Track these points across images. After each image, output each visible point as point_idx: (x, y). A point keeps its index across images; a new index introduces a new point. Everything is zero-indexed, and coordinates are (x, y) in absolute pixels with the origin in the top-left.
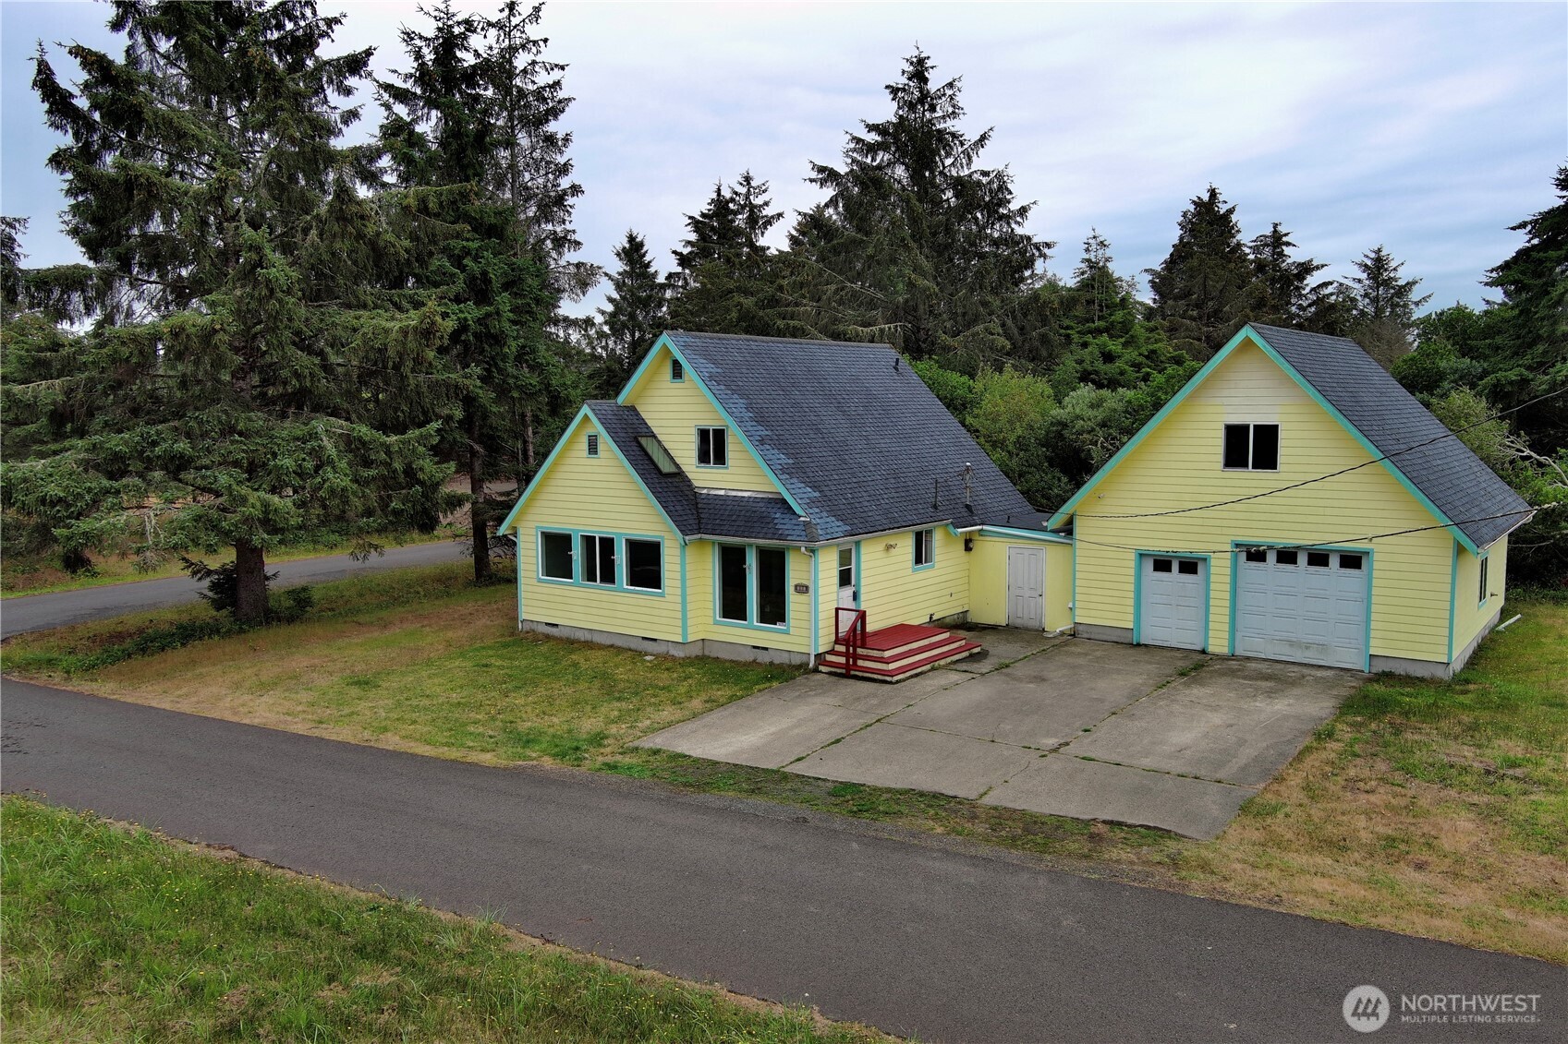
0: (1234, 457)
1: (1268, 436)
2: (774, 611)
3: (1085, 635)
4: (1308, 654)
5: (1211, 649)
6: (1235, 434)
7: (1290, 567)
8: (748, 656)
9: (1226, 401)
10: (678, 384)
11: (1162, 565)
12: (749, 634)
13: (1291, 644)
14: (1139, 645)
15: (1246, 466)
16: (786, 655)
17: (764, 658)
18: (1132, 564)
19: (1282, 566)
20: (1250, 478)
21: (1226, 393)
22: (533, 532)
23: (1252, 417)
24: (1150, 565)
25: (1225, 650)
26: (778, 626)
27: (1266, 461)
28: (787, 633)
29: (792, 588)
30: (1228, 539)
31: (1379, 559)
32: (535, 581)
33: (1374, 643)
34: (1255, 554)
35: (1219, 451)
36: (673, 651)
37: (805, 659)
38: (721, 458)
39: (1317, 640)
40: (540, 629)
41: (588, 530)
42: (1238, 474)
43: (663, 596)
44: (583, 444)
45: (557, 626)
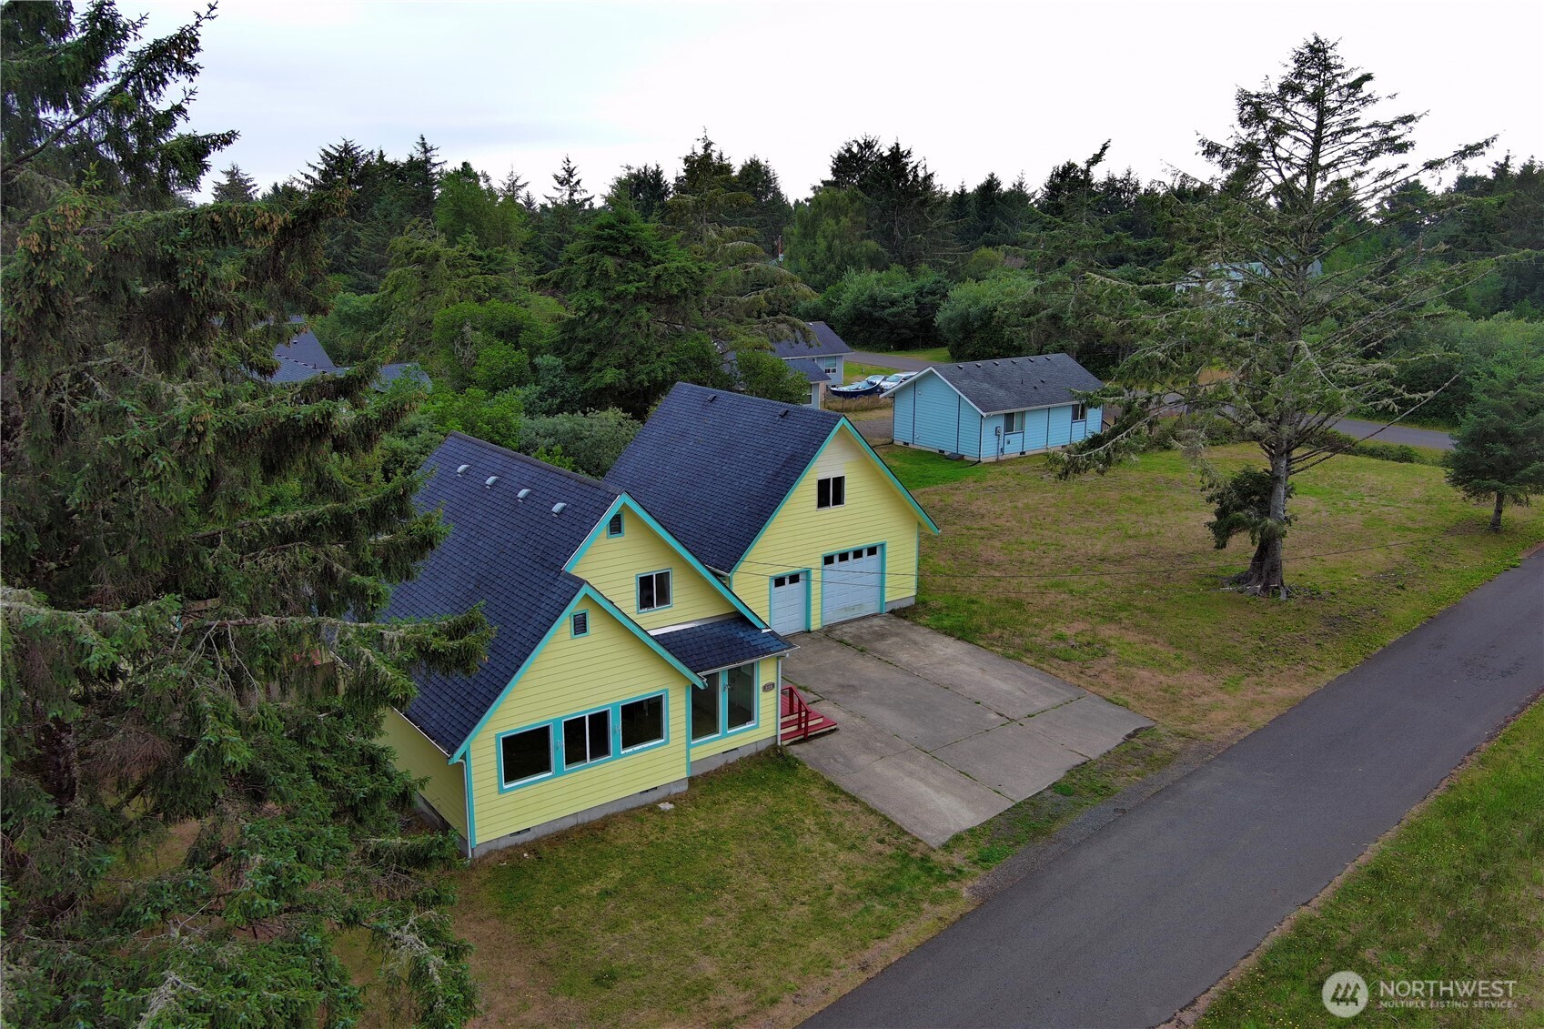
0: (823, 502)
2: (741, 713)
4: (855, 613)
5: (812, 628)
6: (823, 485)
7: (845, 562)
8: (720, 763)
9: (819, 466)
10: (617, 539)
11: (779, 582)
12: (731, 741)
15: (828, 505)
16: (754, 746)
17: (732, 758)
18: (769, 585)
19: (841, 563)
20: (832, 510)
22: (493, 742)
23: (831, 474)
24: (775, 583)
25: (819, 626)
26: (748, 725)
27: (839, 500)
28: (757, 726)
29: (761, 690)
30: (820, 555)
31: (887, 545)
32: (495, 796)
33: (886, 595)
34: (828, 560)
35: (816, 497)
36: (675, 790)
37: (771, 742)
38: (664, 598)
39: (858, 602)
40: (502, 845)
41: (572, 713)
42: (825, 510)
43: (666, 742)
44: (569, 628)
45: (528, 829)
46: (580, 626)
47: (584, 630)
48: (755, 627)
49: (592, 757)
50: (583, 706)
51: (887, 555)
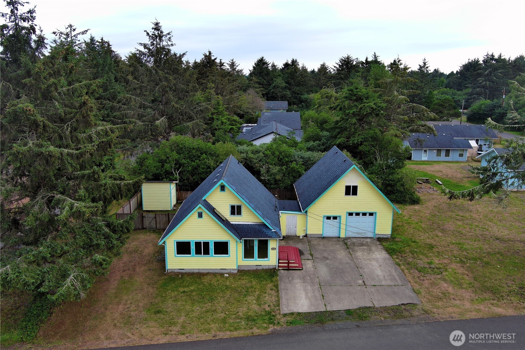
0: (347, 193)
1: (355, 188)
2: (263, 254)
3: (310, 236)
4: (361, 235)
5: (341, 237)
6: (348, 189)
7: (358, 216)
8: (255, 268)
9: (346, 180)
10: (223, 193)
11: (328, 218)
12: (256, 262)
13: (358, 233)
14: (323, 237)
15: (350, 195)
16: (268, 266)
17: (259, 268)
18: (323, 218)
19: (356, 216)
20: (351, 197)
21: (346, 178)
22: (173, 242)
23: (352, 184)
25: (344, 237)
26: (265, 259)
27: (354, 194)
28: (269, 260)
29: (270, 249)
30: (346, 211)
31: (377, 213)
32: (174, 257)
33: (376, 231)
34: (350, 214)
35: (344, 191)
36: (232, 272)
37: (274, 267)
38: (239, 213)
39: (364, 231)
40: (176, 271)
41: (198, 240)
42: (348, 197)
43: (229, 256)
44: (196, 215)
45: (184, 269)
46: (200, 215)
47: (202, 217)
48: (270, 229)
49: (204, 254)
50: (202, 239)
51: (377, 217)
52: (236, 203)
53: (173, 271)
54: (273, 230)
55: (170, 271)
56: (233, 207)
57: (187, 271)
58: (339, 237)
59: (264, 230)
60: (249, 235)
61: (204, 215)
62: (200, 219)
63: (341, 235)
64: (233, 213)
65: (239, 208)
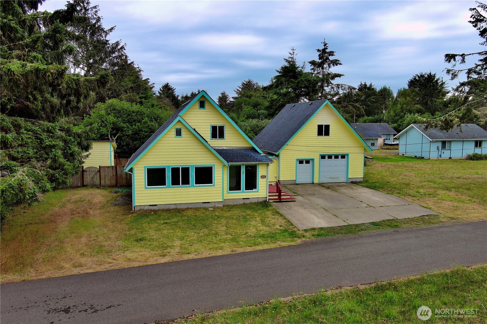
0: (320, 133)
1: (327, 127)
2: (251, 184)
3: (283, 184)
4: (335, 180)
5: (315, 182)
6: (320, 127)
7: (331, 159)
8: (242, 202)
9: (318, 119)
10: (202, 110)
11: (301, 162)
12: (243, 194)
13: (331, 178)
14: (297, 184)
15: (323, 135)
16: (257, 199)
17: (247, 201)
18: (295, 163)
19: (329, 159)
20: (323, 138)
21: (318, 117)
22: (143, 169)
23: (324, 123)
24: (298, 162)
25: (318, 182)
26: (254, 190)
27: (327, 133)
28: (258, 192)
29: (260, 178)
30: (319, 154)
31: (349, 155)
32: (144, 189)
33: (349, 175)
34: (323, 157)
35: (317, 131)
36: (217, 205)
37: (264, 199)
38: (222, 136)
39: (337, 176)
40: (146, 208)
41: (175, 165)
42: (321, 137)
43: (214, 186)
44: (174, 132)
45: (156, 205)
46: (179, 133)
47: (180, 135)
48: (258, 153)
49: (182, 184)
50: (180, 164)
51: (349, 159)
52: (218, 123)
53: (142, 208)
54: (262, 155)
55: (138, 209)
56: (214, 128)
57: (161, 208)
58: (313, 183)
59: (252, 154)
60: (236, 159)
61: (183, 133)
62: (179, 138)
63: (315, 180)
64: (214, 136)
65: (222, 128)
